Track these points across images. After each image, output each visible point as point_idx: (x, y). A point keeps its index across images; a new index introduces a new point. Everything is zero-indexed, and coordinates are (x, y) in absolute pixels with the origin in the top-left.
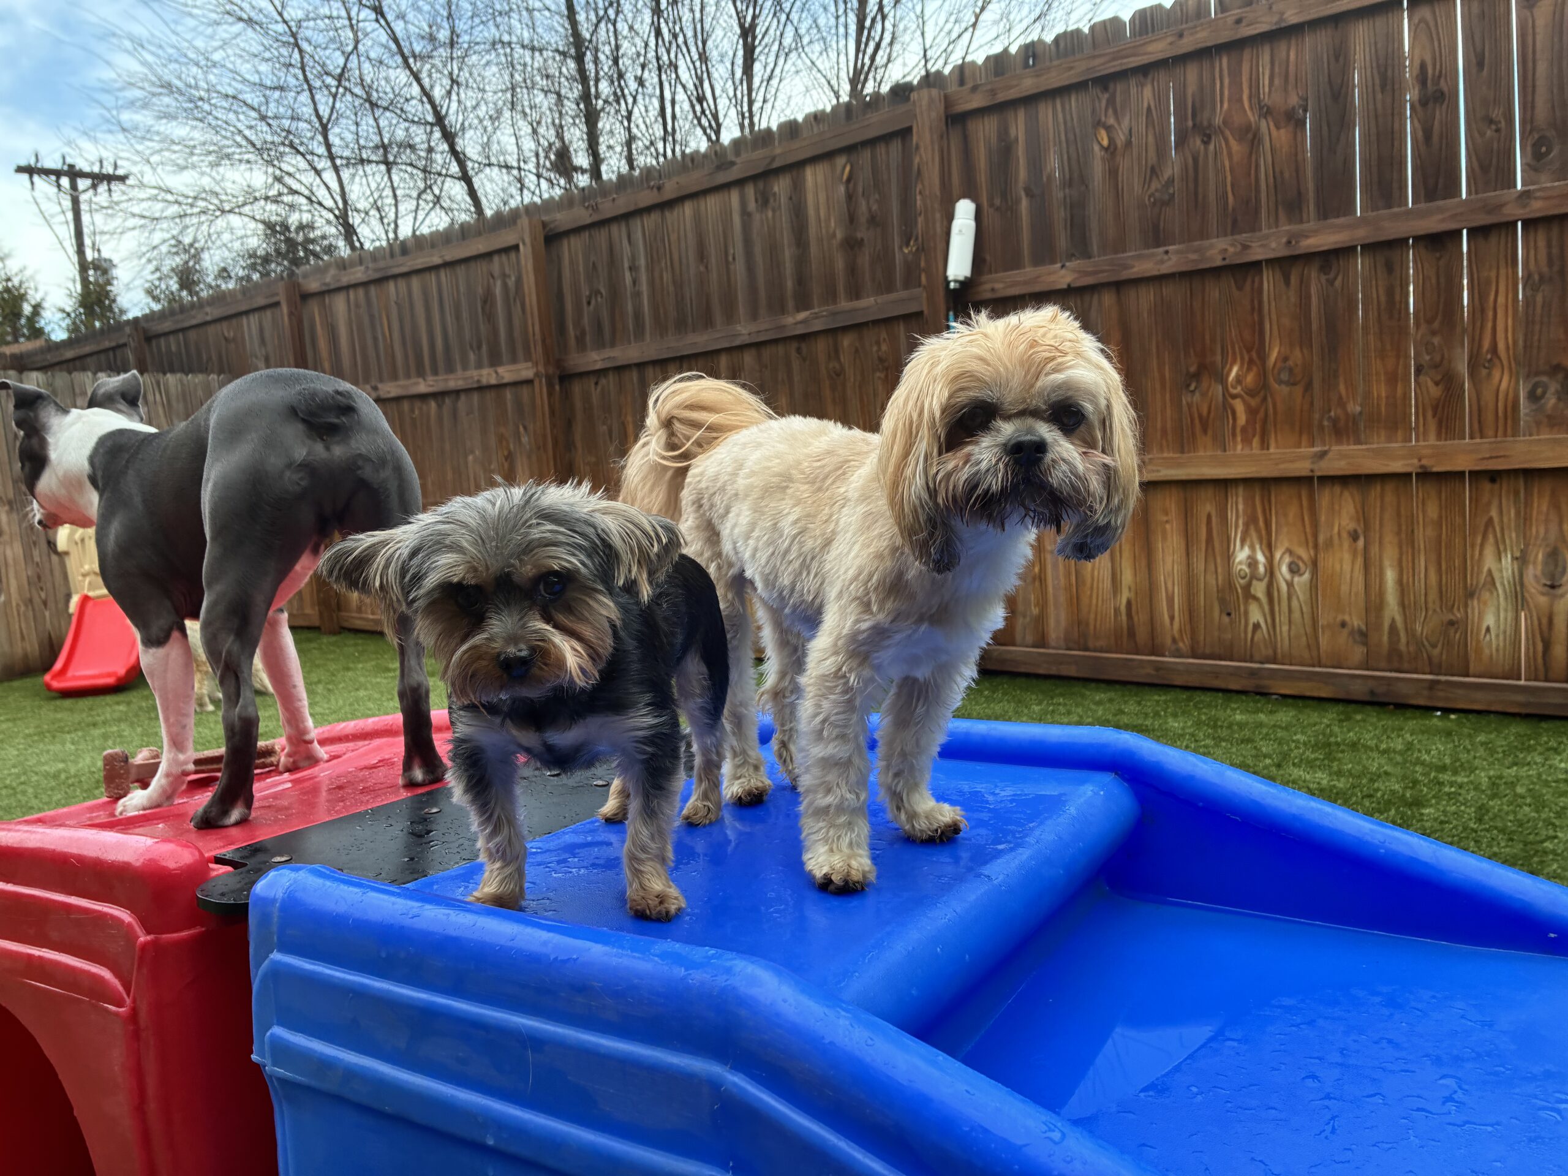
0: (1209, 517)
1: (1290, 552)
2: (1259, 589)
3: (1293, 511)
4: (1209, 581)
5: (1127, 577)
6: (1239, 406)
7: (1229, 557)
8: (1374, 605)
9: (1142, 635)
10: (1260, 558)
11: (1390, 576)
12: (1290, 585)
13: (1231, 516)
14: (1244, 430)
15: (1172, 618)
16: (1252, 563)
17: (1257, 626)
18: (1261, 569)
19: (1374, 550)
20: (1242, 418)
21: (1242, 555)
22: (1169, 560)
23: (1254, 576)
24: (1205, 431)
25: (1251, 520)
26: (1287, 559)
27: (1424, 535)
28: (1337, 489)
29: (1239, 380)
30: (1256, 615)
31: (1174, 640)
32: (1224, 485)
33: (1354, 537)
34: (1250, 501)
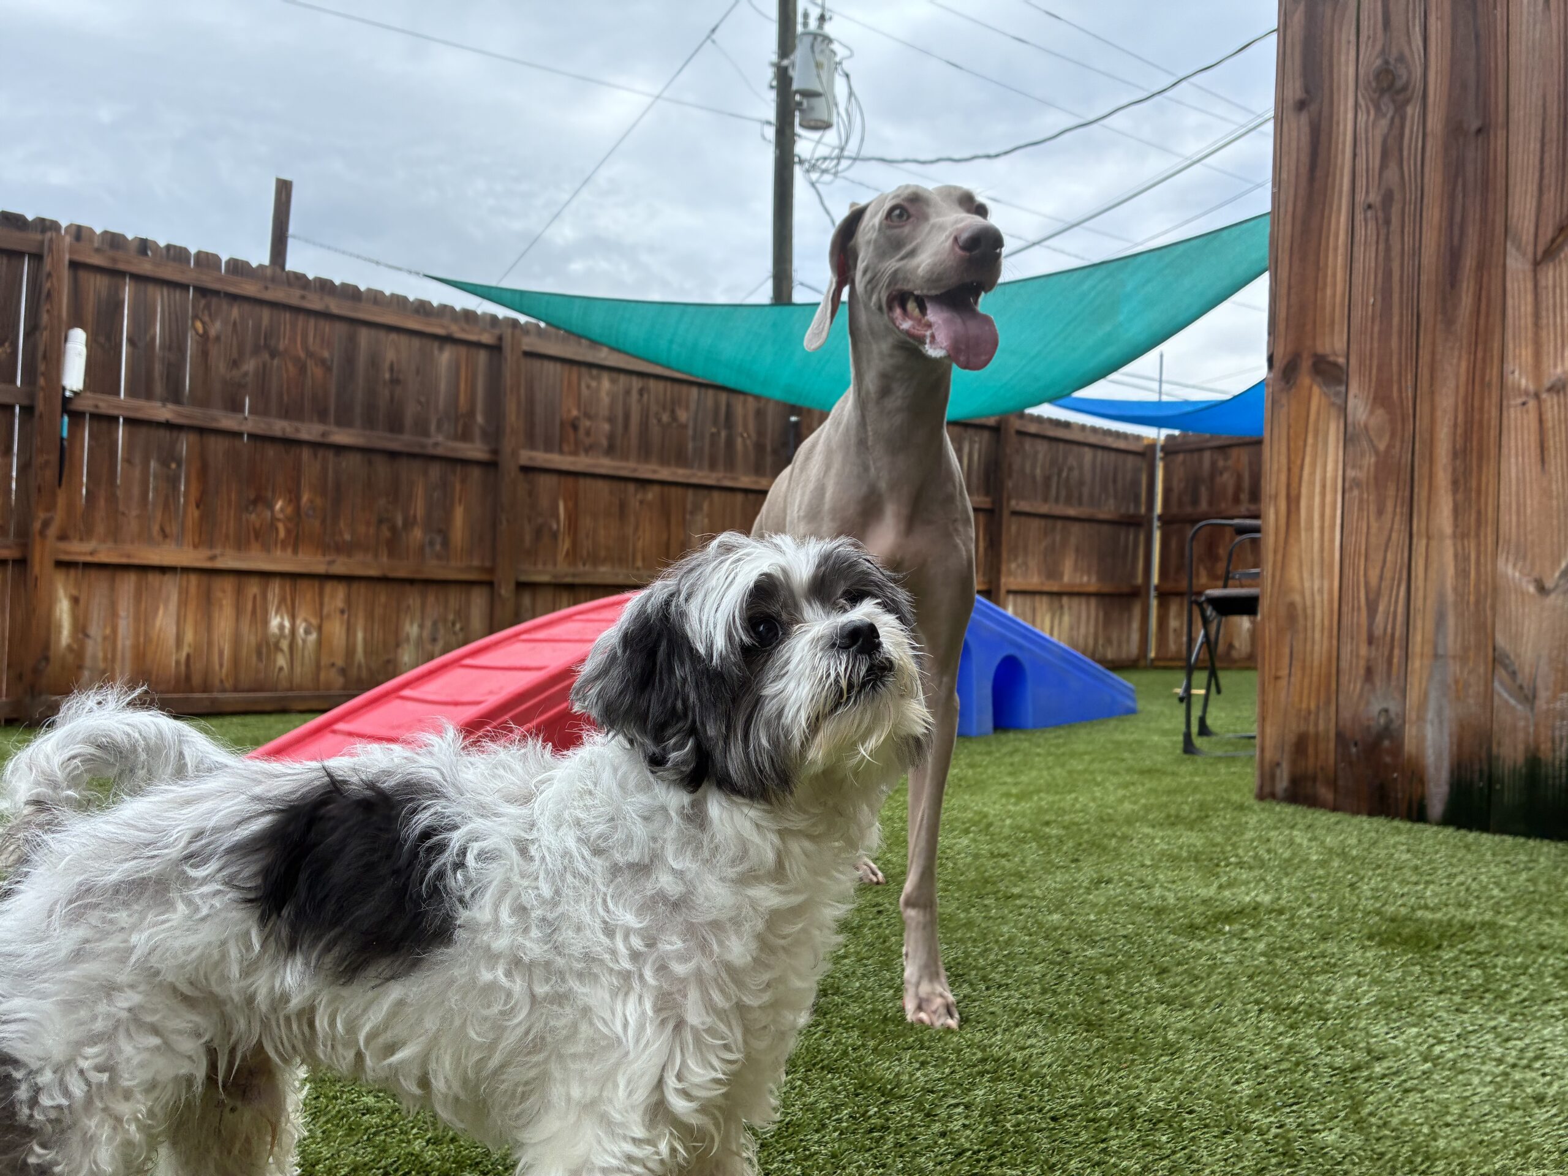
0: (255, 597)
1: (305, 620)
2: (285, 644)
3: (309, 596)
4: (250, 638)
5: (189, 637)
6: (281, 528)
7: (266, 622)
8: (350, 652)
9: (197, 680)
10: (287, 624)
11: (360, 635)
12: (304, 641)
13: (270, 596)
14: (283, 542)
15: (221, 665)
16: (281, 627)
17: (281, 669)
18: (287, 631)
19: (352, 620)
20: (282, 533)
21: (275, 622)
22: (223, 624)
23: (282, 635)
24: (257, 537)
25: (282, 600)
26: (303, 625)
27: (378, 611)
28: (335, 583)
29: (282, 510)
30: (281, 661)
31: (222, 681)
32: (266, 576)
33: (342, 612)
34: (283, 589)
